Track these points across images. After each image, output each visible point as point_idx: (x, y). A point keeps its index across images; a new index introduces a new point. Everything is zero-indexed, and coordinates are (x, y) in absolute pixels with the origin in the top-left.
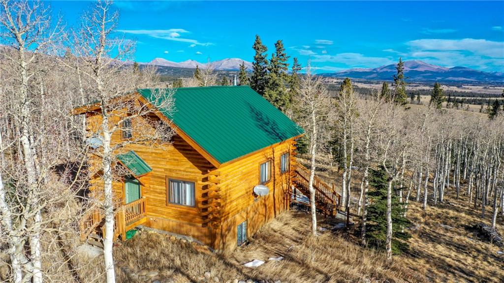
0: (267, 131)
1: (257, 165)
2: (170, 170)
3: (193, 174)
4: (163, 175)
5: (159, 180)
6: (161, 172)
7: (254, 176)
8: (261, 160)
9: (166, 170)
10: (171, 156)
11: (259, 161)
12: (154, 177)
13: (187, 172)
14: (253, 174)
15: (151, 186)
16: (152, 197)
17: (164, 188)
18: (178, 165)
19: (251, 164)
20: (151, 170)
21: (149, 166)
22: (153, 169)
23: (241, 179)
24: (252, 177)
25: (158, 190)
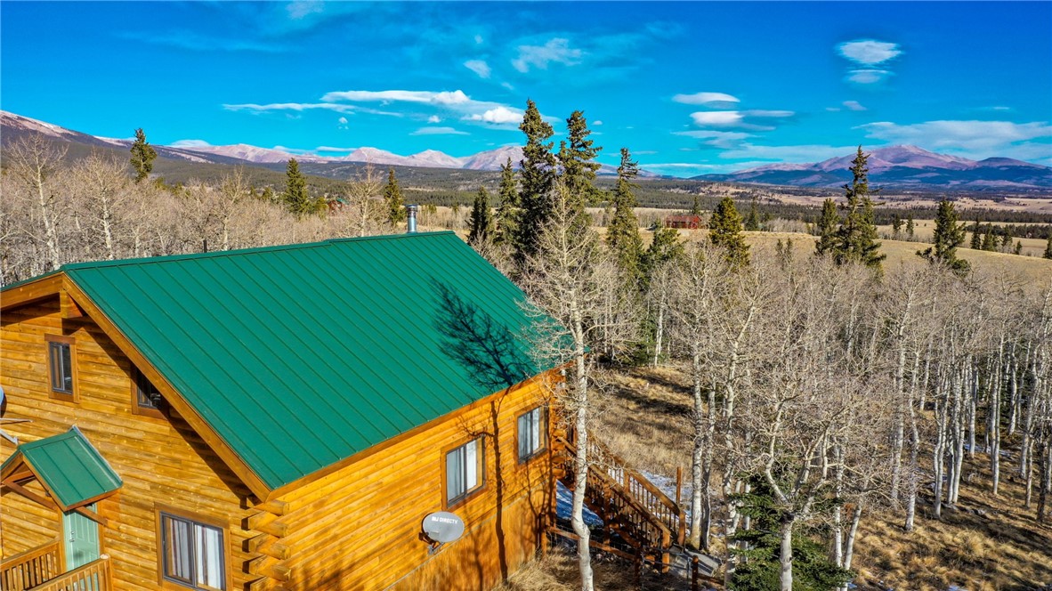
0: (471, 362)
1: (435, 456)
2: (166, 490)
3: (217, 505)
4: (148, 500)
5: (141, 512)
6: (144, 491)
7: (426, 486)
8: (450, 440)
9: (154, 486)
10: (163, 450)
11: (442, 444)
12: (128, 503)
13: (205, 496)
14: (421, 482)
15: (123, 527)
16: (124, 557)
17: (152, 535)
18: (181, 476)
19: (413, 457)
20: (121, 484)
21: (116, 472)
22: (125, 482)
23: (377, 504)
24: (416, 490)
25: (138, 541)
